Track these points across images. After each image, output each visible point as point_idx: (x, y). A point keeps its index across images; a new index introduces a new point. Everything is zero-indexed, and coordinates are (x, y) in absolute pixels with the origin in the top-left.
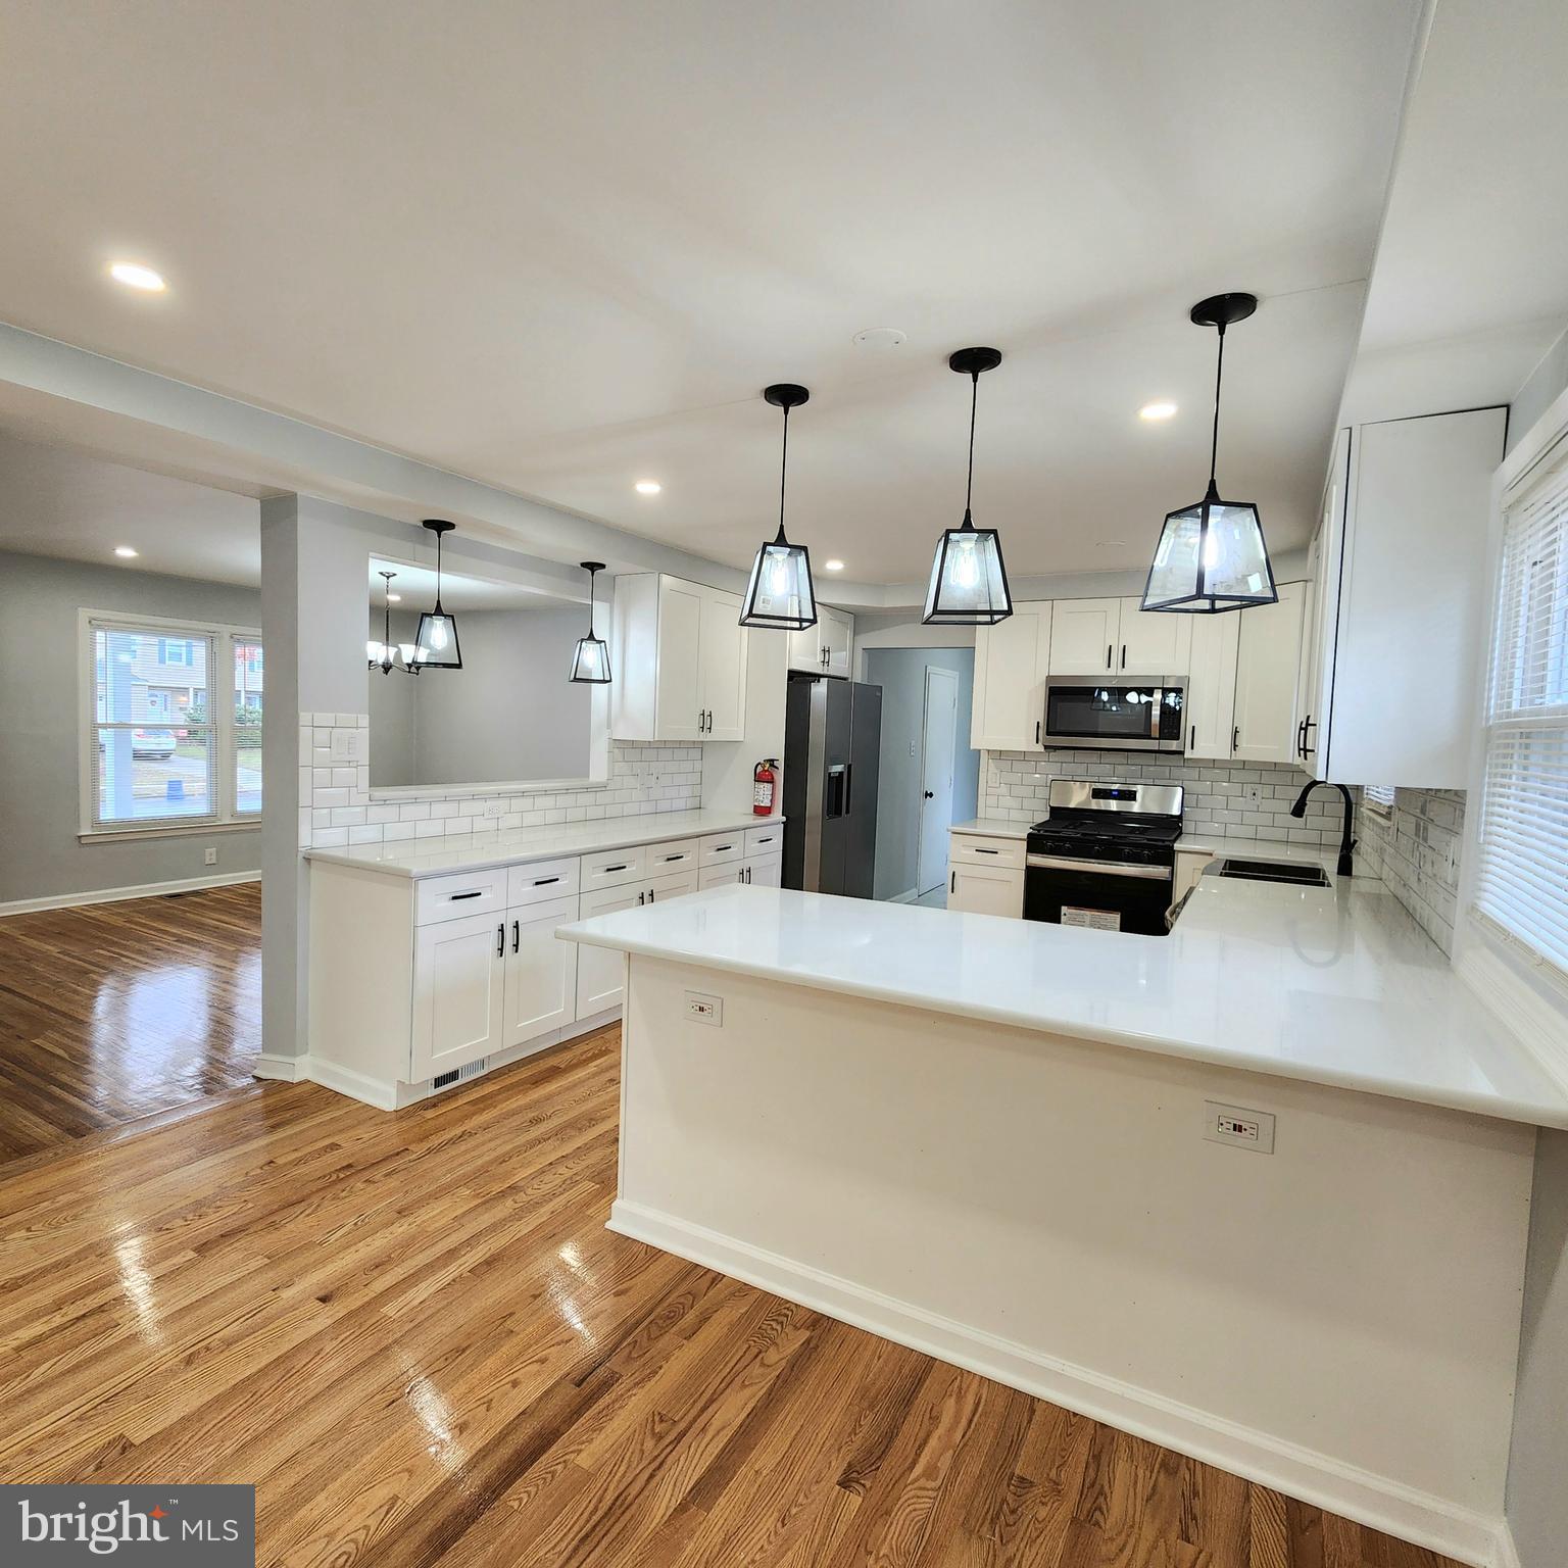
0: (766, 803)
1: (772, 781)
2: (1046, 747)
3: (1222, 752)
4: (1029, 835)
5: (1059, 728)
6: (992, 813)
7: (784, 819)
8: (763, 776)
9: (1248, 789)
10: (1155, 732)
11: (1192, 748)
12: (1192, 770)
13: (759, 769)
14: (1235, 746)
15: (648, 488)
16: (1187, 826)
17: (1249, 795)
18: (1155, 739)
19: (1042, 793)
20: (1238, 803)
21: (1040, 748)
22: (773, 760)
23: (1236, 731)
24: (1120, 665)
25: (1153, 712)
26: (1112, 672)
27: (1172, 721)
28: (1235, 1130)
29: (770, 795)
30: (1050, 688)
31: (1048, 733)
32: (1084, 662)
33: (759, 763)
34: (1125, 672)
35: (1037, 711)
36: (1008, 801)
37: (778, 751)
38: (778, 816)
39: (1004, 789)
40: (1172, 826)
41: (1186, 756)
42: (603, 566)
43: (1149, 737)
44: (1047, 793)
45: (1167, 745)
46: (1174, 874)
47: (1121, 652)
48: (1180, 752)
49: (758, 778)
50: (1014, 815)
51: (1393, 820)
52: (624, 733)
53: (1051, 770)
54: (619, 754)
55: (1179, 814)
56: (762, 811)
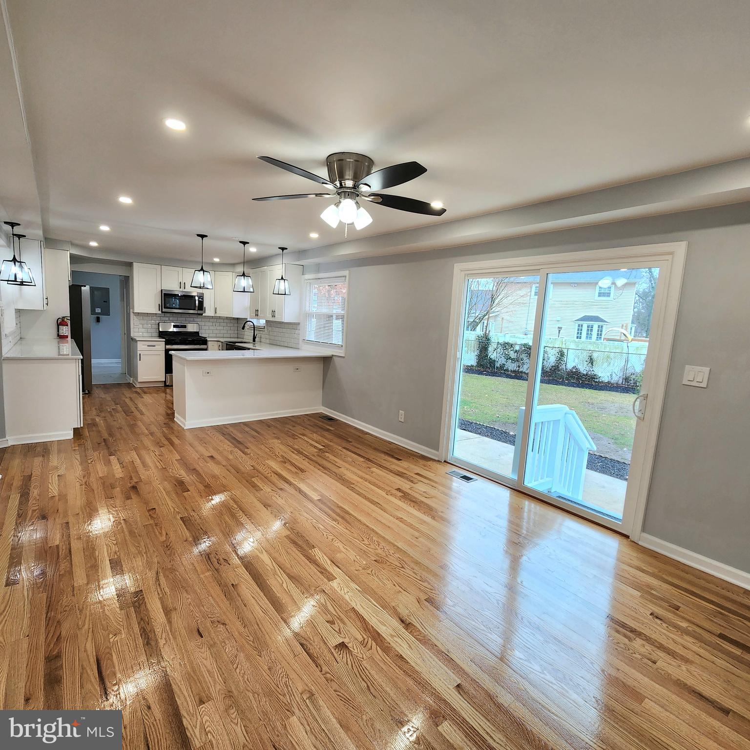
1: (67, 326)
2: (162, 312)
3: (211, 314)
5: (168, 306)
6: (136, 334)
8: (63, 323)
9: (214, 324)
10: (197, 309)
11: (204, 313)
12: (203, 319)
13: (59, 321)
14: (216, 312)
20: (211, 328)
21: (160, 312)
22: (66, 317)
23: (216, 309)
24: (184, 288)
25: (196, 303)
26: (181, 290)
27: (201, 306)
28: (297, 369)
29: (67, 330)
30: (162, 294)
31: (162, 308)
32: (173, 286)
33: (60, 318)
34: (185, 290)
35: (158, 301)
36: (143, 330)
39: (141, 326)
42: (24, 236)
43: (195, 310)
44: (157, 327)
45: (200, 312)
46: (207, 347)
47: (183, 284)
48: (202, 314)
49: (58, 325)
50: (145, 334)
51: (266, 329)
52: (22, 306)
53: (158, 319)
54: (15, 315)
55: (198, 331)
56: (62, 337)
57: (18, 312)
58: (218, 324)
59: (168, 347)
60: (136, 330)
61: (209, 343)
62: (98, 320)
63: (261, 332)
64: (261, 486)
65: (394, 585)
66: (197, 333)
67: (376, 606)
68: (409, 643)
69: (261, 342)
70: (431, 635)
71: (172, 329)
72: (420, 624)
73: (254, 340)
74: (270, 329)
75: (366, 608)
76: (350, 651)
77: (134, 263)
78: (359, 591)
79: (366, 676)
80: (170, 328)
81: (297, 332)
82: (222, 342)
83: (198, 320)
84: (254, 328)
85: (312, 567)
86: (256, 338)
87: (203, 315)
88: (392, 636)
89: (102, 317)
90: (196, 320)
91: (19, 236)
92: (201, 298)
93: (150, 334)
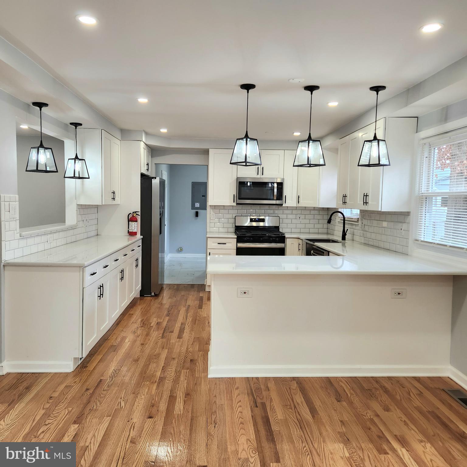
0: (135, 231)
1: (136, 221)
2: (237, 204)
3: (295, 204)
4: (237, 236)
5: (242, 197)
6: (212, 230)
7: (142, 237)
8: (131, 219)
9: (298, 216)
10: (275, 198)
11: (285, 203)
12: (284, 211)
13: (130, 216)
14: (298, 202)
15: (143, 100)
17: (298, 218)
18: (275, 200)
19: (231, 221)
20: (295, 221)
21: (235, 204)
22: (136, 212)
23: (299, 197)
24: (261, 174)
25: (275, 191)
26: (259, 176)
27: (280, 196)
28: (398, 294)
29: (136, 227)
30: (239, 182)
31: (239, 199)
33: (130, 213)
34: (263, 176)
35: (234, 190)
36: (219, 225)
38: (139, 236)
39: (217, 220)
42: (81, 125)
43: (273, 200)
44: (233, 221)
45: (278, 202)
46: (286, 246)
47: (262, 169)
48: (282, 204)
49: (129, 221)
50: (222, 230)
51: (360, 223)
52: (83, 202)
53: (234, 213)
54: (78, 211)
55: (279, 226)
56: (132, 234)
57: (83, 208)
58: (302, 217)
59: (241, 245)
60: (212, 225)
61: (288, 241)
62: (197, 214)
63: (354, 227)
66: (277, 228)
69: (353, 240)
71: (247, 223)
73: (344, 238)
74: (365, 222)
77: (210, 150)
80: (246, 222)
81: (404, 226)
82: (302, 240)
83: (278, 212)
84: (344, 220)
86: (346, 235)
87: (284, 205)
89: (201, 212)
90: (276, 212)
91: (76, 125)
92: (280, 185)
93: (226, 230)
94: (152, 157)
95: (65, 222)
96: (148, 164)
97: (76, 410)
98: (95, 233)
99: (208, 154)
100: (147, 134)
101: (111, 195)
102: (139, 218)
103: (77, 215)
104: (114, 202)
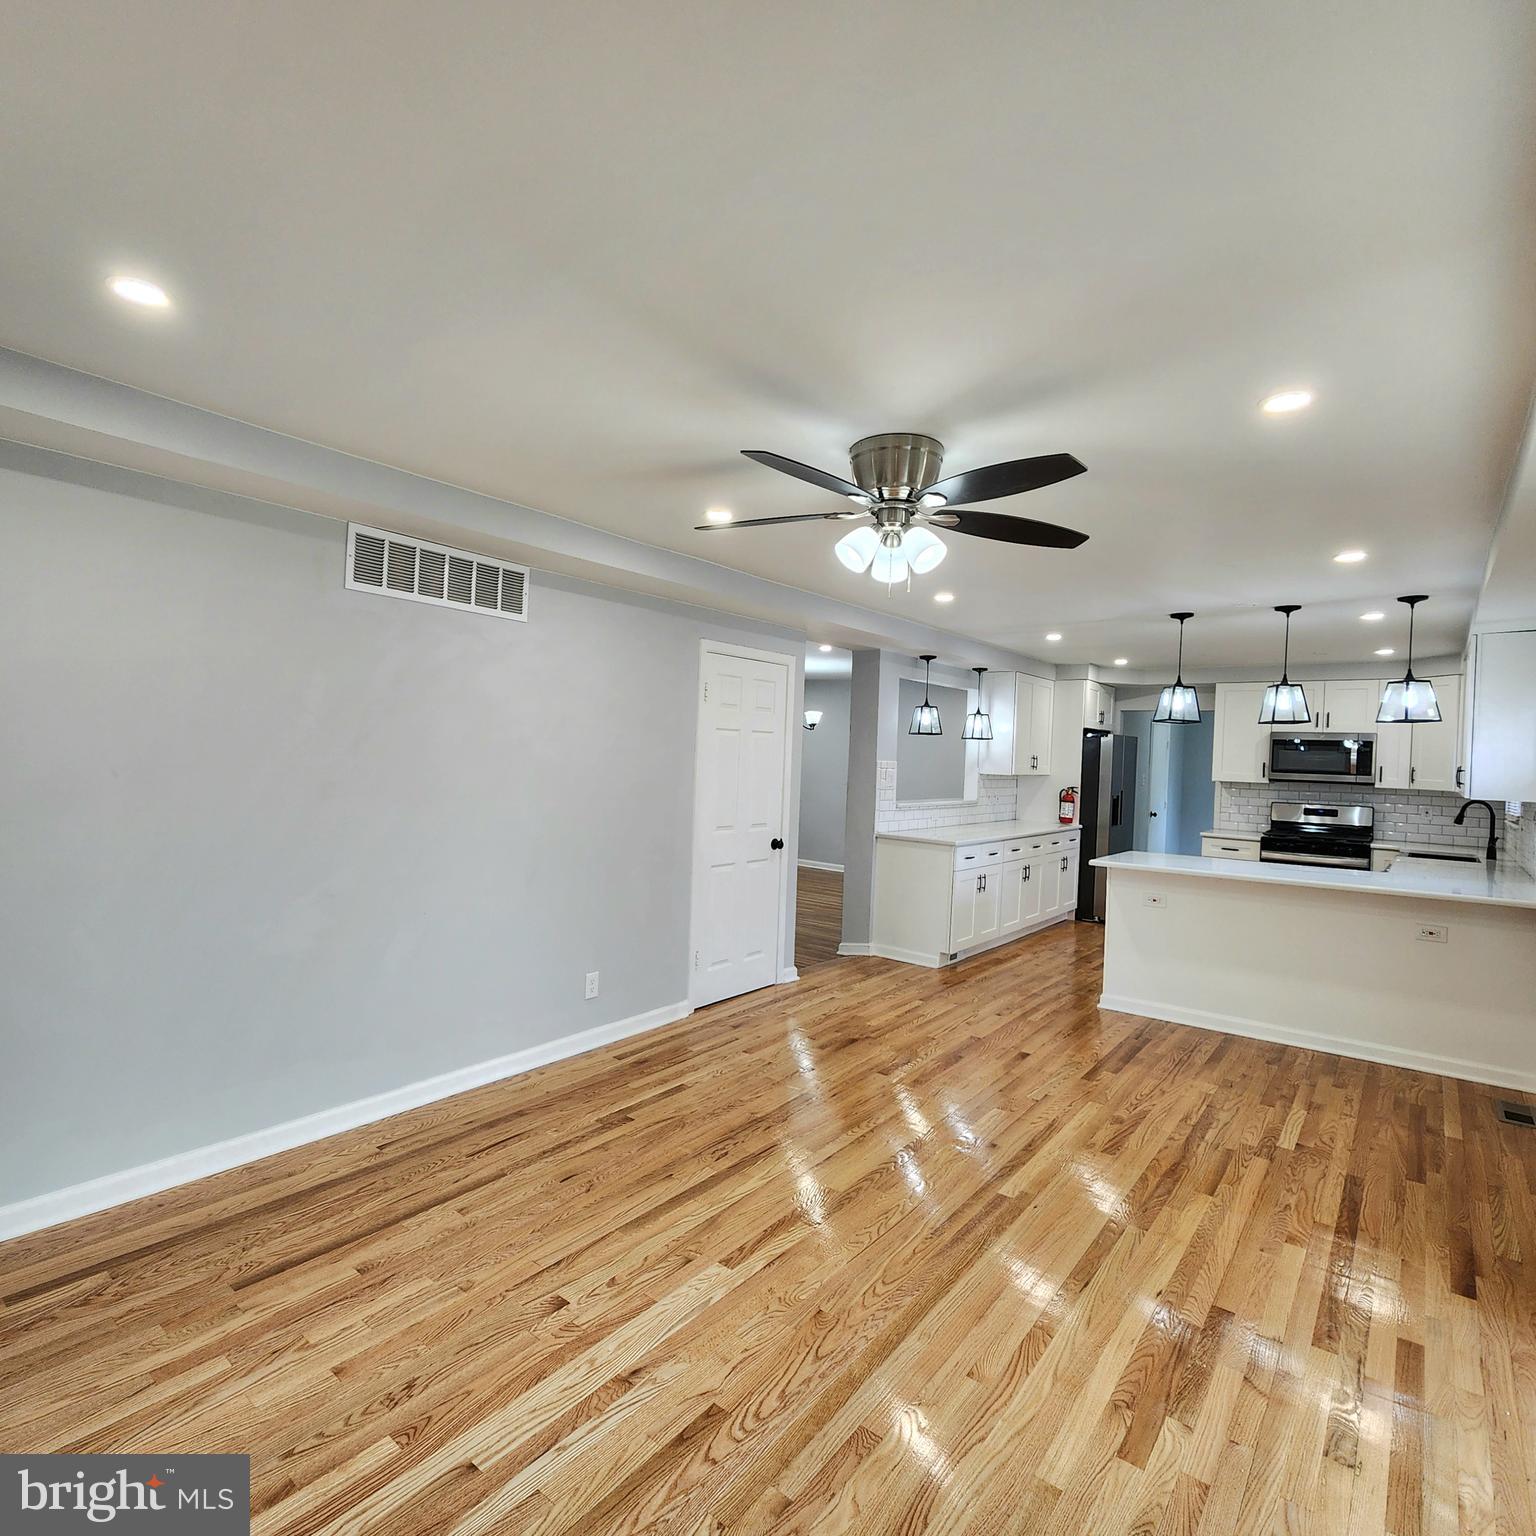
0: (1070, 816)
1: (1073, 802)
2: (1270, 780)
3: (1404, 784)
4: (1262, 838)
5: (1280, 767)
6: (1224, 825)
7: (1081, 826)
8: (1066, 797)
9: (1422, 809)
10: (1353, 770)
11: (1381, 781)
12: (1380, 796)
13: (1064, 793)
14: (1413, 780)
15: (1054, 637)
16: (1377, 834)
17: (1423, 813)
18: (1353, 775)
19: (1266, 811)
21: (1266, 781)
22: (1072, 788)
23: (1413, 771)
24: (1325, 725)
25: (1352, 758)
26: (1319, 730)
27: (1366, 766)
29: (1072, 810)
30: (1274, 741)
31: (1273, 771)
33: (1064, 790)
34: (1329, 730)
35: (1264, 756)
37: (1076, 781)
38: (1076, 824)
39: (1235, 809)
40: (1366, 832)
41: (1376, 786)
42: (986, 670)
43: (1349, 774)
44: (1268, 811)
45: (1362, 779)
46: (1371, 863)
47: (1326, 717)
48: (1373, 784)
49: (1063, 800)
50: (1243, 826)
51: (1520, 825)
52: (988, 770)
53: (1271, 796)
54: (982, 783)
55: (1370, 825)
56: (1064, 821)
57: (988, 779)
59: (1266, 854)
60: (1225, 816)
61: (1376, 855)
64: (982, 1121)
65: (746, 1350)
66: (1368, 829)
67: (670, 1330)
68: (577, 1387)
69: (1514, 860)
70: (599, 1421)
72: (631, 1402)
73: (1491, 854)
75: (660, 1318)
76: (549, 1314)
77: (1217, 685)
78: (709, 1301)
79: (498, 1340)
80: (1298, 815)
82: (1403, 853)
83: (1366, 797)
84: (1493, 818)
85: (755, 1234)
86: (1497, 848)
88: (592, 1362)
91: (980, 670)
92: (1366, 748)
93: (1253, 827)
94: (1116, 700)
95: (963, 797)
96: (1102, 714)
97: (926, 993)
98: (1012, 816)
99: (1214, 692)
100: (1098, 667)
101: (1030, 762)
102: (1078, 798)
103: (980, 788)
104: (1035, 772)
